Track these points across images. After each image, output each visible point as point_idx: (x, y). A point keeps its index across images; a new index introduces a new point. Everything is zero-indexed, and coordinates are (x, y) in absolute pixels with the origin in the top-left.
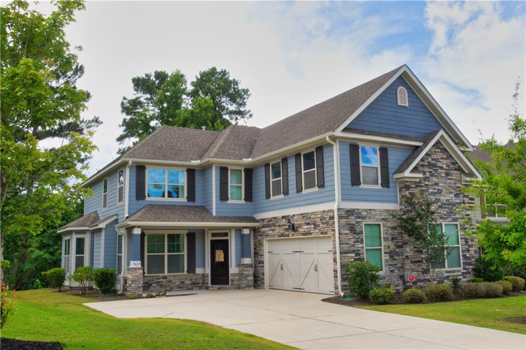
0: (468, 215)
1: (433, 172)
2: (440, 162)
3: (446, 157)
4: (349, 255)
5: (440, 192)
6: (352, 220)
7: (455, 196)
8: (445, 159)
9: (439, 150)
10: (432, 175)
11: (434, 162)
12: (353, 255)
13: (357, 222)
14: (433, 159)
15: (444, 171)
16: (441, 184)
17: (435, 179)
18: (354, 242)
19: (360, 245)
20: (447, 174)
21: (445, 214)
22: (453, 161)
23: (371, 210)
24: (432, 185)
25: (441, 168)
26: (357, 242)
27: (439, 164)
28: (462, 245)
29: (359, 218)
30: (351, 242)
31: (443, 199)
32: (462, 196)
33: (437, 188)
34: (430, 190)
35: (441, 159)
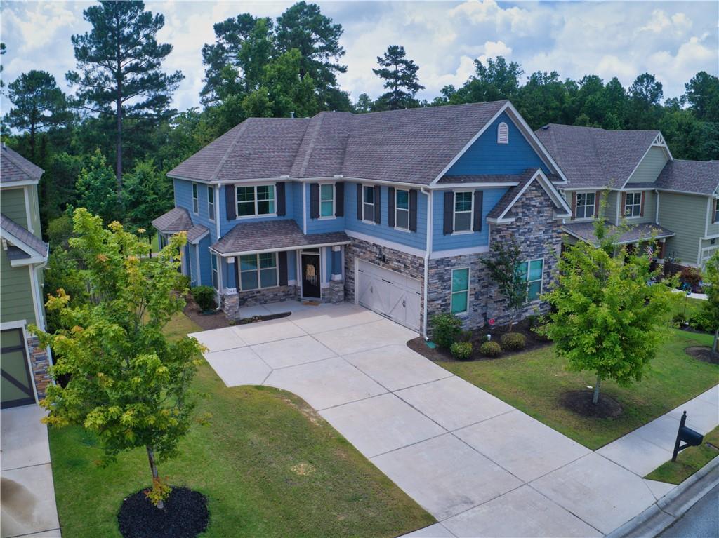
0: (554, 249)
1: (526, 212)
2: (534, 200)
3: (540, 194)
4: (436, 302)
5: (530, 230)
6: (442, 269)
7: (544, 232)
8: (539, 196)
9: (534, 188)
10: (524, 215)
11: (528, 201)
12: (440, 301)
13: (446, 270)
14: (527, 199)
15: (536, 209)
16: (531, 223)
17: (527, 219)
18: (442, 289)
19: (448, 292)
20: (539, 212)
21: (532, 252)
22: (546, 198)
23: (460, 256)
24: (523, 225)
25: (534, 206)
26: (445, 289)
27: (533, 203)
28: (544, 279)
29: (448, 266)
30: (439, 290)
31: (532, 237)
32: (550, 231)
33: (528, 227)
34: (521, 231)
35: (536, 197)
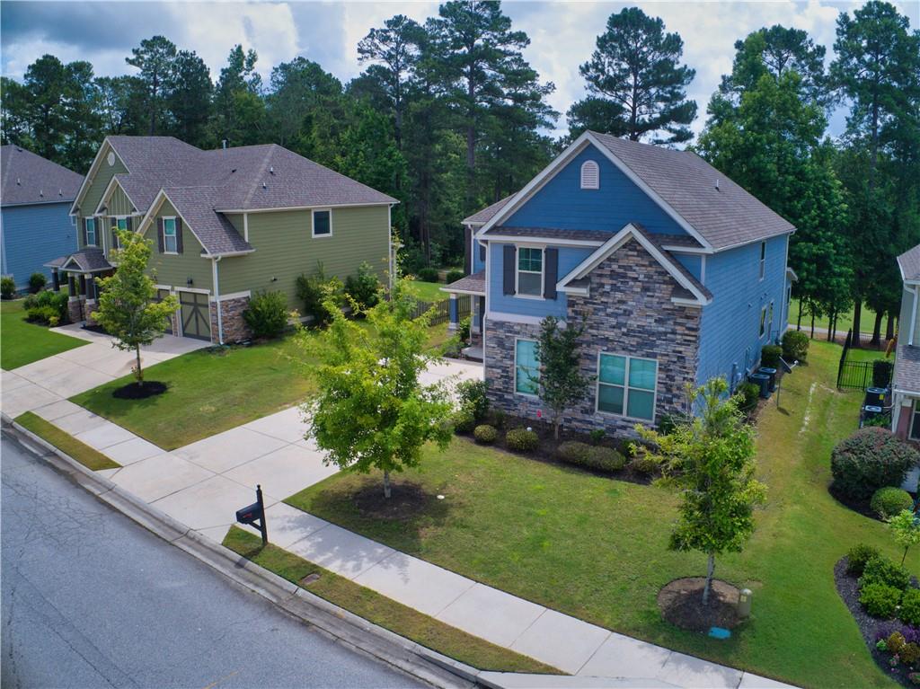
0: (680, 352)
1: (619, 285)
2: (634, 271)
3: (647, 263)
4: (494, 370)
5: (627, 313)
6: (501, 333)
7: (656, 321)
8: (643, 266)
9: (635, 253)
10: (615, 288)
11: (622, 271)
12: (499, 371)
13: (507, 337)
14: (620, 267)
15: (640, 284)
16: (630, 303)
17: (619, 295)
18: (502, 357)
19: (509, 362)
20: (645, 289)
21: (632, 346)
22: (659, 270)
23: (527, 325)
24: (614, 303)
25: (635, 279)
26: (505, 358)
27: (631, 274)
28: (658, 391)
29: (511, 332)
30: (498, 357)
31: (633, 323)
32: (671, 322)
33: (624, 307)
34: (609, 310)
35: (637, 265)
